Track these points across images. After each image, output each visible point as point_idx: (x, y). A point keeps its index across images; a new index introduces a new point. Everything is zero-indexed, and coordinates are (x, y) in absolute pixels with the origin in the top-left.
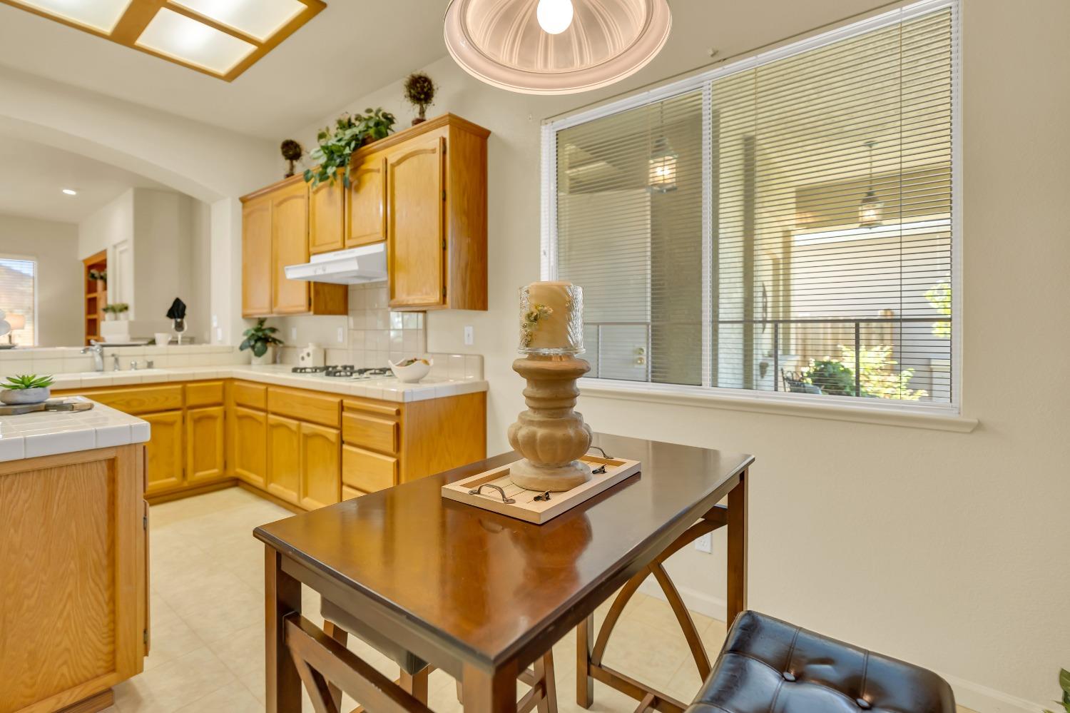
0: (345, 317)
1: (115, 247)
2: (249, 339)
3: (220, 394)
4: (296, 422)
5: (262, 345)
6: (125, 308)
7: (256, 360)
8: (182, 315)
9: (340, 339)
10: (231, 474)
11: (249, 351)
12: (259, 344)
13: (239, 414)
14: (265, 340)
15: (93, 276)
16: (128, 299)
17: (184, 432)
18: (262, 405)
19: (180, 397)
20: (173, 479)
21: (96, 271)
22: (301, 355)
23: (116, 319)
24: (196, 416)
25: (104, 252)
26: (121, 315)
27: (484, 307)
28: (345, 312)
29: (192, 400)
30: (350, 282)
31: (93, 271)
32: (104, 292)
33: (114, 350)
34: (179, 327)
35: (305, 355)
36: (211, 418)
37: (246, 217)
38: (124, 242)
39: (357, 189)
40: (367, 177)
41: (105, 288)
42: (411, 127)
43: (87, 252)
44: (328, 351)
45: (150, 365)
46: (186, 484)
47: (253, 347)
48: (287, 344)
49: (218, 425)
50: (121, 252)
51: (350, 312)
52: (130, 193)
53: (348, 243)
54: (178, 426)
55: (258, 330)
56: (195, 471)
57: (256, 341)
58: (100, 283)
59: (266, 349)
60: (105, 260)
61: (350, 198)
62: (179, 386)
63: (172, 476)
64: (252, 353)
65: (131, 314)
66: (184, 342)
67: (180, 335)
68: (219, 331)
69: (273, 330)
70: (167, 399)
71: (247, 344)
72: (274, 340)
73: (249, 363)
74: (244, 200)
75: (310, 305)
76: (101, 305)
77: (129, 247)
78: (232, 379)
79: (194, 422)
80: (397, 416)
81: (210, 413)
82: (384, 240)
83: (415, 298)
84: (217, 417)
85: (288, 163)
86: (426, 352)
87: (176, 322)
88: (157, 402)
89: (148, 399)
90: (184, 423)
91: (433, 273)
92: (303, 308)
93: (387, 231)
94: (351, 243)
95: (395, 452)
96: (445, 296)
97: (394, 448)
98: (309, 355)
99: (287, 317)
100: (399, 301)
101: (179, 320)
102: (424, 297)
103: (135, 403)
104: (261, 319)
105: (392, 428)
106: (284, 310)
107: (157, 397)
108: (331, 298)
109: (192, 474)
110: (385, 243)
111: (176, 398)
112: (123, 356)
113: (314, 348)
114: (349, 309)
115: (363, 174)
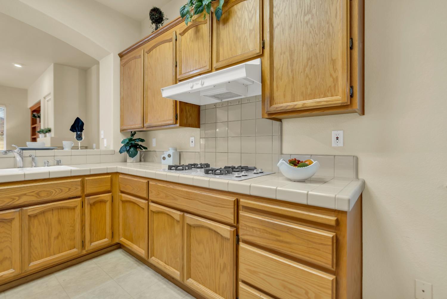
0: (199, 129)
1: (45, 98)
2: (125, 146)
3: (109, 184)
4: (179, 213)
5: (134, 149)
6: (49, 131)
7: (130, 160)
8: (81, 130)
9: (192, 145)
10: (116, 241)
11: (125, 153)
12: (132, 149)
13: (123, 199)
14: (136, 147)
15: (34, 116)
16: (51, 126)
17: (83, 214)
18: (145, 195)
19: (80, 188)
20: (75, 250)
21: (36, 113)
22: (161, 156)
23: (45, 136)
24: (92, 202)
25: (39, 102)
26: (47, 134)
28: (198, 125)
29: (88, 190)
31: (34, 113)
32: (40, 123)
34: (79, 137)
35: (166, 156)
36: (103, 202)
37: (123, 66)
38: (49, 94)
39: (225, 21)
41: (40, 122)
43: (31, 104)
44: (181, 153)
45: (58, 163)
46: (84, 252)
47: (128, 151)
48: (149, 149)
49: (108, 206)
50: (48, 101)
51: (201, 125)
52: (52, 66)
53: (215, 65)
54: (78, 210)
55: (131, 140)
56: (91, 242)
57: (130, 147)
58: (38, 119)
59: (137, 152)
60: (40, 107)
61: (218, 28)
62: (79, 179)
63: (74, 248)
64: (128, 155)
65: (52, 134)
66: (82, 148)
67: (79, 143)
68: (105, 140)
69: (141, 140)
70: (70, 189)
71: (124, 149)
72: (141, 147)
73: (125, 161)
74: (121, 55)
75: (176, 119)
76: (38, 130)
77: (51, 97)
78: (117, 173)
79: (91, 205)
80: (337, 226)
81: (103, 198)
82: (261, 55)
83: (305, 101)
84: (107, 201)
85: (154, 26)
86: (282, 154)
87: (77, 134)
88: (62, 192)
89: (55, 190)
90: (82, 207)
91: (331, 75)
92: (171, 122)
93: (263, 48)
94: (219, 65)
95: (333, 267)
96: (352, 96)
97: (330, 262)
98: (169, 156)
99: (149, 132)
100: (281, 107)
101: (79, 133)
102: (318, 100)
103: (43, 194)
104: (133, 132)
105: (331, 240)
106: (153, 124)
107: (62, 188)
108: (191, 115)
109: (89, 244)
110: (262, 58)
111: (77, 188)
112: (37, 157)
113: (173, 151)
114: (201, 123)
115: (233, 6)
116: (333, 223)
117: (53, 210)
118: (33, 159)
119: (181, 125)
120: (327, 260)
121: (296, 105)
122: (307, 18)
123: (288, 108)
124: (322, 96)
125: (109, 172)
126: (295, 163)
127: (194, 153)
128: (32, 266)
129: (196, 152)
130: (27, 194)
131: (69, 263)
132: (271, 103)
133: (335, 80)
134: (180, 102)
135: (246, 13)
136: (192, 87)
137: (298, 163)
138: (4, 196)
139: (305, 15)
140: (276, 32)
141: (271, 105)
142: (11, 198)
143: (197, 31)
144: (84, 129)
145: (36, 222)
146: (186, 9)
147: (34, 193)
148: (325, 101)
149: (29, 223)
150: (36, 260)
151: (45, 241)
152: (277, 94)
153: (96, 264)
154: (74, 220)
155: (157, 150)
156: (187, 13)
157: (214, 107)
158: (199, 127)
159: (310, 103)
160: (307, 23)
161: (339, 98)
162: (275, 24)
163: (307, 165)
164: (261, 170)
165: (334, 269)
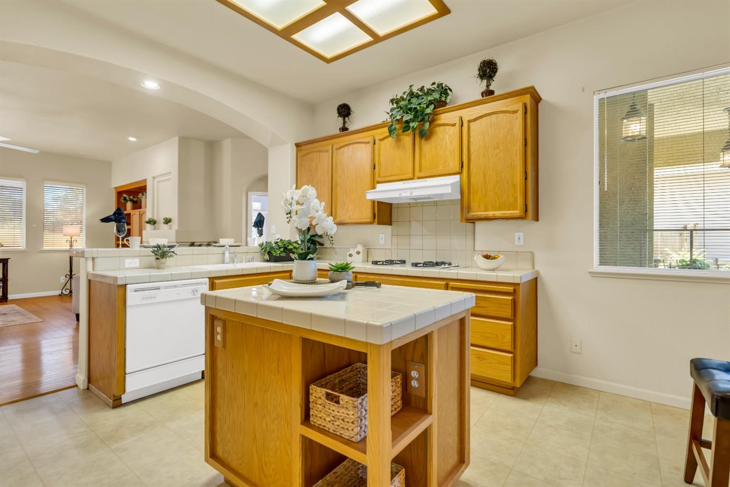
0: (390, 226)
1: (154, 178)
6: (169, 221)
9: (382, 242)
15: (125, 199)
21: (130, 195)
22: (348, 253)
25: (145, 180)
26: (162, 226)
27: (537, 220)
30: (393, 202)
31: (125, 196)
35: (353, 253)
37: (301, 156)
38: (168, 173)
40: (439, 130)
42: (480, 97)
44: (369, 250)
45: (252, 259)
51: (393, 223)
52: (176, 139)
53: (417, 174)
61: (420, 143)
65: (176, 225)
74: (298, 145)
75: (374, 218)
76: (136, 219)
77: (173, 177)
80: (514, 293)
82: (460, 173)
83: (495, 212)
85: (341, 119)
86: (474, 251)
91: (513, 195)
92: (369, 220)
93: (462, 167)
94: (422, 174)
95: (512, 317)
96: (526, 211)
97: (510, 314)
98: (358, 253)
100: (477, 215)
102: (504, 212)
105: (511, 301)
106: (345, 221)
108: (385, 214)
110: (461, 175)
114: (393, 221)
115: (435, 127)
116: (512, 291)
118: (235, 256)
119: (378, 223)
120: (508, 313)
121: (488, 214)
122: (496, 152)
123: (482, 216)
124: (507, 209)
126: (487, 257)
127: (384, 250)
129: (386, 249)
132: (469, 211)
133: (516, 199)
134: (378, 202)
135: (447, 137)
136: (400, 195)
137: (489, 257)
139: (495, 149)
140: (473, 157)
141: (468, 213)
143: (398, 139)
146: (393, 127)
148: (509, 214)
152: (474, 205)
156: (394, 130)
157: (408, 206)
158: (391, 224)
159: (498, 213)
160: (496, 155)
161: (517, 212)
162: (472, 151)
163: (496, 258)
164: (458, 264)
165: (513, 318)
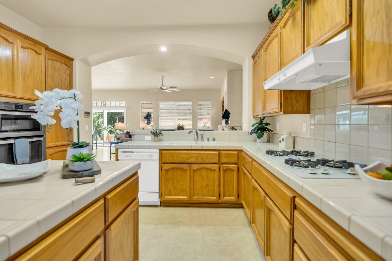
0: (309, 115)
1: (225, 94)
2: (255, 129)
3: (236, 158)
4: (264, 194)
5: (261, 132)
7: (258, 140)
8: (228, 117)
9: (304, 131)
10: (240, 201)
11: (255, 135)
12: (259, 132)
13: (243, 171)
14: (263, 129)
17: (219, 176)
22: (279, 140)
24: (225, 168)
25: (224, 97)
28: (308, 111)
29: (223, 160)
33: (202, 132)
34: (227, 123)
35: (281, 140)
36: (231, 170)
37: (254, 65)
44: (296, 138)
45: (214, 139)
46: (220, 201)
47: (256, 133)
48: (274, 132)
49: (235, 174)
51: (311, 111)
54: (217, 171)
55: (260, 124)
56: (224, 196)
57: (258, 130)
59: (263, 134)
61: (309, 10)
62: (217, 152)
63: (215, 196)
67: (227, 127)
69: (267, 124)
71: (254, 131)
72: (268, 130)
73: (255, 141)
74: (253, 57)
75: (281, 107)
78: (242, 151)
79: (224, 171)
81: (231, 168)
82: (349, 26)
84: (235, 170)
87: (226, 120)
88: (208, 159)
89: (205, 157)
90: (219, 171)
92: (276, 110)
93: (351, 14)
98: (283, 140)
99: (275, 117)
101: (227, 119)
103: (199, 159)
104: (262, 118)
107: (208, 156)
108: (297, 102)
109: (223, 197)
110: (350, 28)
111: (216, 158)
112: (205, 135)
113: (286, 136)
114: (311, 109)
117: (204, 169)
118: (202, 137)
119: (285, 113)
125: (236, 149)
128: (195, 199)
129: (306, 138)
130: (193, 157)
131: (213, 205)
132: (359, 85)
134: (284, 91)
136: (279, 79)
138: (184, 156)
142: (186, 158)
143: (294, 19)
144: (230, 117)
145: (196, 174)
146: (277, 7)
147: (195, 157)
149: (193, 174)
150: (196, 196)
151: (200, 186)
153: (226, 212)
154: (215, 178)
155: (280, 133)
156: (278, 10)
157: (323, 90)
